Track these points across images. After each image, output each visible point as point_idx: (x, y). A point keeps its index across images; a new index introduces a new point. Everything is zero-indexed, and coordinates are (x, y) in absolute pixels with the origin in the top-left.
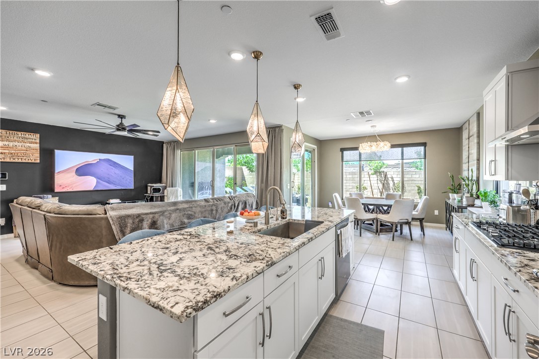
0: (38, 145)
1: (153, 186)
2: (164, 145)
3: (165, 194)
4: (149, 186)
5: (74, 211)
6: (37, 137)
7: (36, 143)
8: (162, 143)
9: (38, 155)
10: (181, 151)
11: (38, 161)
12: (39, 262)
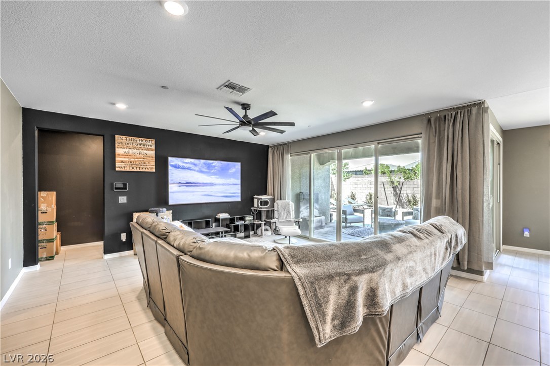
0: (154, 152)
1: (261, 199)
2: (270, 149)
3: (276, 208)
4: (256, 198)
5: (226, 257)
6: (151, 143)
7: (152, 150)
8: (267, 147)
9: (154, 163)
10: (291, 156)
11: (154, 170)
12: (165, 319)
